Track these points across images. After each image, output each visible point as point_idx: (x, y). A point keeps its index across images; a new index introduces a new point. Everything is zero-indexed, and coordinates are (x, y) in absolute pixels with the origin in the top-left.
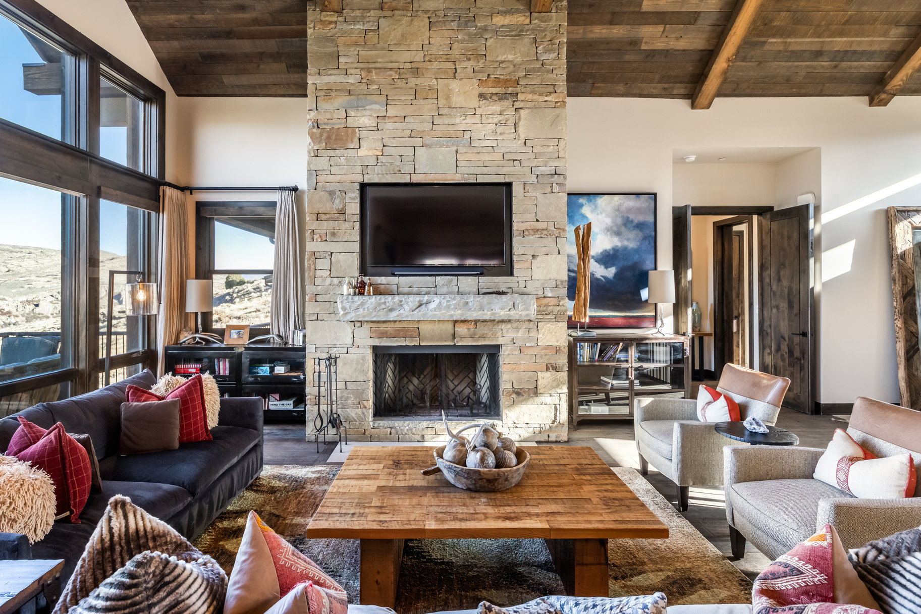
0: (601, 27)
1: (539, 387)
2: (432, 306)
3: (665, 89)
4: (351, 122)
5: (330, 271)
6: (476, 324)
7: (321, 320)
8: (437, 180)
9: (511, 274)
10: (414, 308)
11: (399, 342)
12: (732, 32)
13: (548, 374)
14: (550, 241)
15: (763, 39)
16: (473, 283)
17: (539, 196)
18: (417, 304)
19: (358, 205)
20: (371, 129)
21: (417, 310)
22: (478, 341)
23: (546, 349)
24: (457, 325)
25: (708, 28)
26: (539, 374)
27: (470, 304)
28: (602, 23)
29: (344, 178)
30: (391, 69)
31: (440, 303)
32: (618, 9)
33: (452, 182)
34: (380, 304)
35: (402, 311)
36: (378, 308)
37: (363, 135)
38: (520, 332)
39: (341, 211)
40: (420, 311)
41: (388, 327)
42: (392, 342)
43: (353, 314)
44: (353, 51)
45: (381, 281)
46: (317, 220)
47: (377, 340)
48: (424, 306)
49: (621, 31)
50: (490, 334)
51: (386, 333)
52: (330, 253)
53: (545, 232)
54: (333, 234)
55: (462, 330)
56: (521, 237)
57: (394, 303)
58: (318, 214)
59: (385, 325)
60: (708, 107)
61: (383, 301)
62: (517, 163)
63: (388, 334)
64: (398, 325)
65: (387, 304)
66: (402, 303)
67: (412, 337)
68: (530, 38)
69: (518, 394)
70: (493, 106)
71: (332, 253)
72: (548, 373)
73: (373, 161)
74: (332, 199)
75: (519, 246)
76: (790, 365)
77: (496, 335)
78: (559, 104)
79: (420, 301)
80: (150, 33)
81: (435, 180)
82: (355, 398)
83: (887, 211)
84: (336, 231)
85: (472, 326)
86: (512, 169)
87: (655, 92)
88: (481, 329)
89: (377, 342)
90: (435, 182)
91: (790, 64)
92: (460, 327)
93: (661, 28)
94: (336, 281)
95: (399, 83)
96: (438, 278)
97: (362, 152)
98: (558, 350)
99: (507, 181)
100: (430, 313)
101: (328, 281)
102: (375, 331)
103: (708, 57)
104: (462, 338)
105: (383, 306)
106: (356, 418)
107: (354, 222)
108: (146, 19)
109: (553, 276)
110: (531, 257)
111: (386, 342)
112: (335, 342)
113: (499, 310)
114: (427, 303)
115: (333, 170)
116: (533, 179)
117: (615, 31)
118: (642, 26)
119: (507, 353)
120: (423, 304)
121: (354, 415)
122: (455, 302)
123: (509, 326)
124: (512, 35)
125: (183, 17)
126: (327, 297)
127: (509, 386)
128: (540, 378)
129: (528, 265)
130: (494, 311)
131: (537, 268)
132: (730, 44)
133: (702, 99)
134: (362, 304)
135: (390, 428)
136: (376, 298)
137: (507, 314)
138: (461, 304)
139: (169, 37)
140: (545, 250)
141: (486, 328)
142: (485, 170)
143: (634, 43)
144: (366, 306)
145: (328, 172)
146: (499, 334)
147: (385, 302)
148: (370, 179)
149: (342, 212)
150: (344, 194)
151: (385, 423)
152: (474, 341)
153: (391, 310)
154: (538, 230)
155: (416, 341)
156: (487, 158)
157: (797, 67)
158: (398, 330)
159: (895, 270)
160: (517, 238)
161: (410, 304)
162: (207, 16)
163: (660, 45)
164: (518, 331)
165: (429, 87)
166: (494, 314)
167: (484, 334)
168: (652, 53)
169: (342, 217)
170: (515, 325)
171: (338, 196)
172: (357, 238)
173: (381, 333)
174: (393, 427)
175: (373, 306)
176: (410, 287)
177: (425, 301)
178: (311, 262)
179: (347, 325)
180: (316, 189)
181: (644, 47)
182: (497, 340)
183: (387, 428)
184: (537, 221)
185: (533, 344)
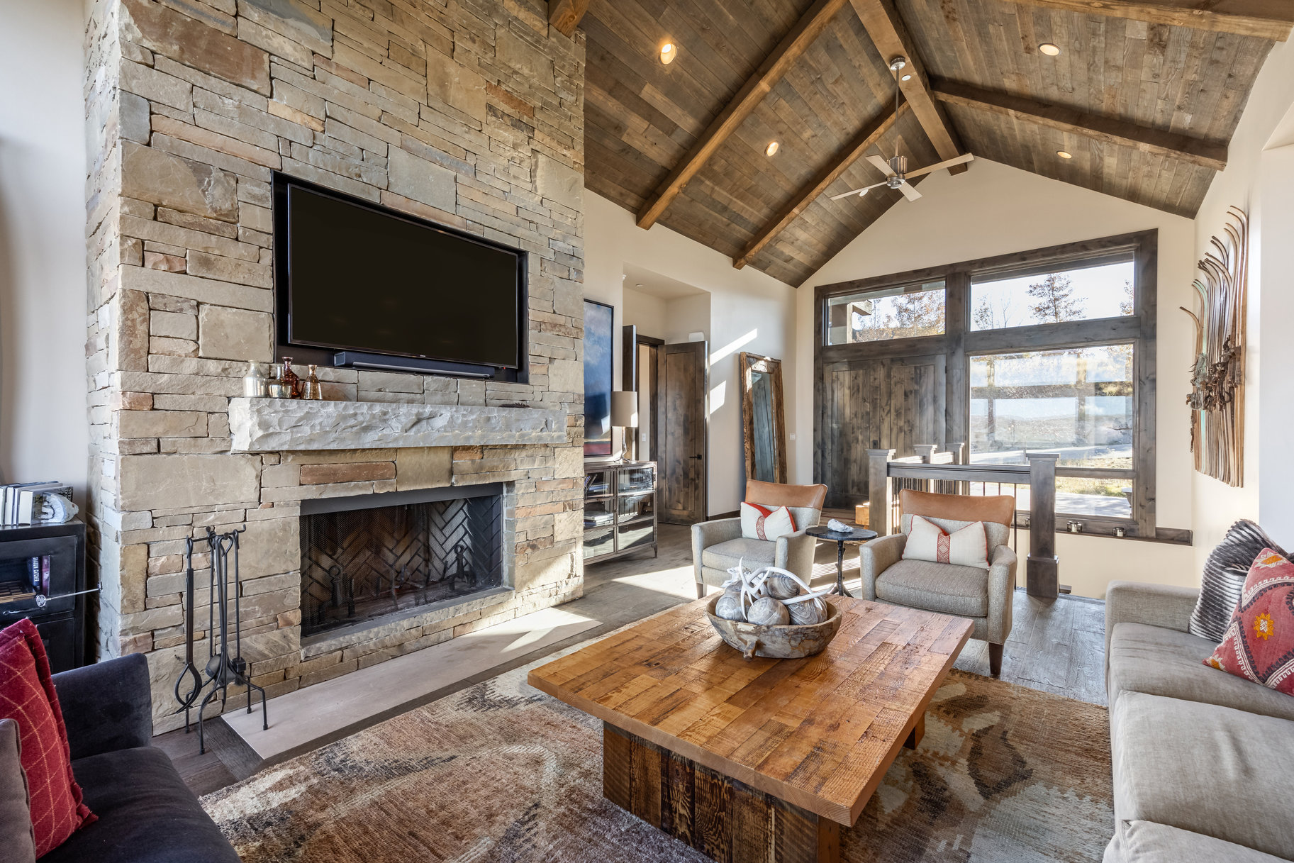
0: (600, 91)
1: (556, 535)
2: (439, 422)
3: (621, 194)
4: (248, 32)
5: (196, 342)
6: (482, 452)
7: (168, 454)
8: (426, 215)
9: (525, 381)
10: (410, 425)
11: (361, 488)
12: (694, 160)
13: (564, 516)
14: (566, 341)
15: (703, 178)
16: (480, 390)
17: (557, 280)
18: (414, 418)
19: (270, 215)
20: (298, 69)
21: (414, 429)
22: (485, 478)
23: (563, 483)
24: (457, 455)
25: (677, 147)
26: (556, 515)
27: (493, 421)
28: (602, 87)
29: (232, 146)
31: (452, 417)
32: (622, 81)
33: (449, 226)
34: (345, 418)
35: (386, 432)
36: (342, 425)
37: (279, 71)
38: (537, 463)
39: (226, 215)
40: (419, 431)
41: (340, 463)
42: (347, 489)
43: (286, 437)
45: (325, 374)
46: (155, 219)
47: (314, 487)
48: (424, 423)
49: (615, 108)
50: (501, 466)
51: (335, 474)
52: (195, 303)
53: (563, 330)
54: (205, 262)
55: (463, 462)
56: (537, 331)
57: (373, 416)
58: (156, 206)
59: (333, 459)
60: (648, 228)
61: (352, 412)
62: (533, 226)
63: (340, 475)
64: (359, 459)
65: (360, 418)
66: (387, 417)
67: (383, 478)
68: (547, 59)
69: (534, 547)
70: (505, 131)
71: (199, 304)
72: (565, 513)
73: (303, 138)
74: (201, 182)
75: (536, 343)
76: (684, 486)
77: (508, 467)
78: (577, 166)
79: (418, 414)
81: (423, 214)
82: (266, 611)
83: (740, 356)
84: (213, 258)
85: (477, 457)
86: (528, 232)
87: (613, 193)
88: (491, 460)
89: (312, 493)
90: (423, 217)
91: (707, 210)
92: (462, 458)
93: (645, 124)
94: (212, 367)
95: (358, 12)
96: (428, 379)
97: (279, 108)
98: (574, 482)
99: (522, 248)
100: (436, 435)
101: (191, 365)
102: (311, 471)
103: (667, 176)
104: (463, 475)
105: (352, 422)
106: (266, 652)
107: (261, 248)
109: (570, 387)
110: (547, 360)
111: (335, 491)
112: (211, 500)
113: (531, 430)
114: (431, 417)
115: (202, 118)
116: (551, 256)
117: (610, 104)
118: (633, 113)
119: (521, 492)
120: (424, 419)
121: (261, 647)
122: (474, 417)
123: (524, 454)
124: (527, 41)
126: (187, 402)
127: (522, 538)
128: (556, 521)
129: (543, 370)
130: (523, 432)
131: (555, 375)
132: (688, 171)
133: (648, 219)
134: (308, 416)
135: (340, 649)
136: (335, 405)
137: (538, 436)
138: (482, 421)
140: (561, 353)
141: (496, 459)
142: (497, 224)
143: (619, 128)
144: (317, 422)
145: (188, 118)
146: (513, 466)
147: (355, 415)
148: (297, 171)
149: (229, 218)
150: (233, 182)
151: (328, 644)
152: (480, 478)
153: (367, 429)
154: (555, 325)
155: (392, 485)
156: (498, 206)
157: (710, 215)
158: (359, 467)
159: (745, 403)
160: (533, 331)
161: (403, 419)
163: (637, 143)
164: (534, 461)
165: (413, 50)
166: (522, 436)
167: (493, 467)
168: (627, 149)
169: (228, 231)
170: (530, 452)
171: (217, 181)
172: (269, 282)
173: (323, 475)
174: (346, 647)
175: (331, 421)
176: (380, 390)
177: (427, 414)
178: (135, 315)
179: (242, 462)
180: (149, 144)
181: (625, 139)
182: (509, 475)
183: (335, 651)
184: (554, 312)
185: (549, 477)
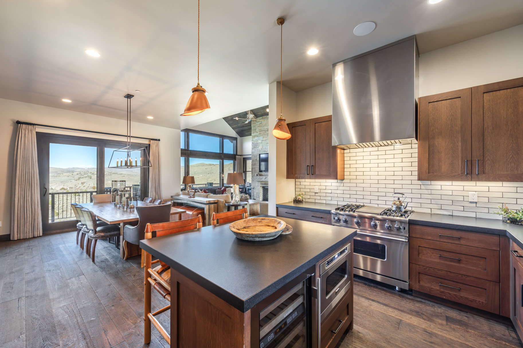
4: (258, 142)
29: (257, 153)
30: (264, 131)
37: (260, 144)
44: (258, 128)
54: (256, 164)
59: (263, 182)
74: (256, 157)
80: (233, 128)
95: (265, 133)
97: (259, 148)
108: (232, 127)
115: (256, 151)
125: (236, 125)
139: (236, 129)
153: (261, 179)
162: (239, 125)
172: (259, 165)
